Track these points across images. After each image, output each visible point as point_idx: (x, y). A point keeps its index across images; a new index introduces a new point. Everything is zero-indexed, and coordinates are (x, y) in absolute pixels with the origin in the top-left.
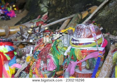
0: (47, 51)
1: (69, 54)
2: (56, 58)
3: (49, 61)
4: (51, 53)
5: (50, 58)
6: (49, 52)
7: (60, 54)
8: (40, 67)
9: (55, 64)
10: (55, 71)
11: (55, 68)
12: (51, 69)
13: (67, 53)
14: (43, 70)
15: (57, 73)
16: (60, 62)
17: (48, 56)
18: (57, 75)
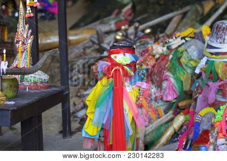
0: (163, 67)
1: (204, 70)
2: (177, 79)
3: (165, 84)
4: (169, 70)
5: (167, 80)
6: (165, 70)
7: (185, 72)
8: (150, 95)
9: (175, 90)
10: (175, 101)
11: (175, 96)
12: (170, 98)
13: (201, 69)
14: (156, 99)
15: (180, 104)
16: (186, 85)
17: (164, 76)
18: (181, 107)
